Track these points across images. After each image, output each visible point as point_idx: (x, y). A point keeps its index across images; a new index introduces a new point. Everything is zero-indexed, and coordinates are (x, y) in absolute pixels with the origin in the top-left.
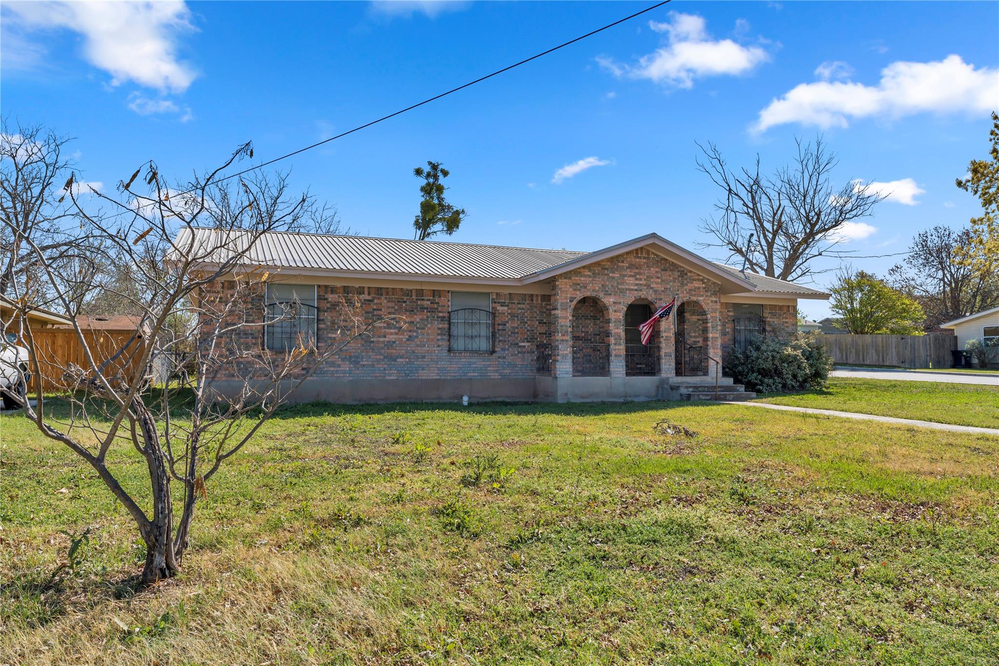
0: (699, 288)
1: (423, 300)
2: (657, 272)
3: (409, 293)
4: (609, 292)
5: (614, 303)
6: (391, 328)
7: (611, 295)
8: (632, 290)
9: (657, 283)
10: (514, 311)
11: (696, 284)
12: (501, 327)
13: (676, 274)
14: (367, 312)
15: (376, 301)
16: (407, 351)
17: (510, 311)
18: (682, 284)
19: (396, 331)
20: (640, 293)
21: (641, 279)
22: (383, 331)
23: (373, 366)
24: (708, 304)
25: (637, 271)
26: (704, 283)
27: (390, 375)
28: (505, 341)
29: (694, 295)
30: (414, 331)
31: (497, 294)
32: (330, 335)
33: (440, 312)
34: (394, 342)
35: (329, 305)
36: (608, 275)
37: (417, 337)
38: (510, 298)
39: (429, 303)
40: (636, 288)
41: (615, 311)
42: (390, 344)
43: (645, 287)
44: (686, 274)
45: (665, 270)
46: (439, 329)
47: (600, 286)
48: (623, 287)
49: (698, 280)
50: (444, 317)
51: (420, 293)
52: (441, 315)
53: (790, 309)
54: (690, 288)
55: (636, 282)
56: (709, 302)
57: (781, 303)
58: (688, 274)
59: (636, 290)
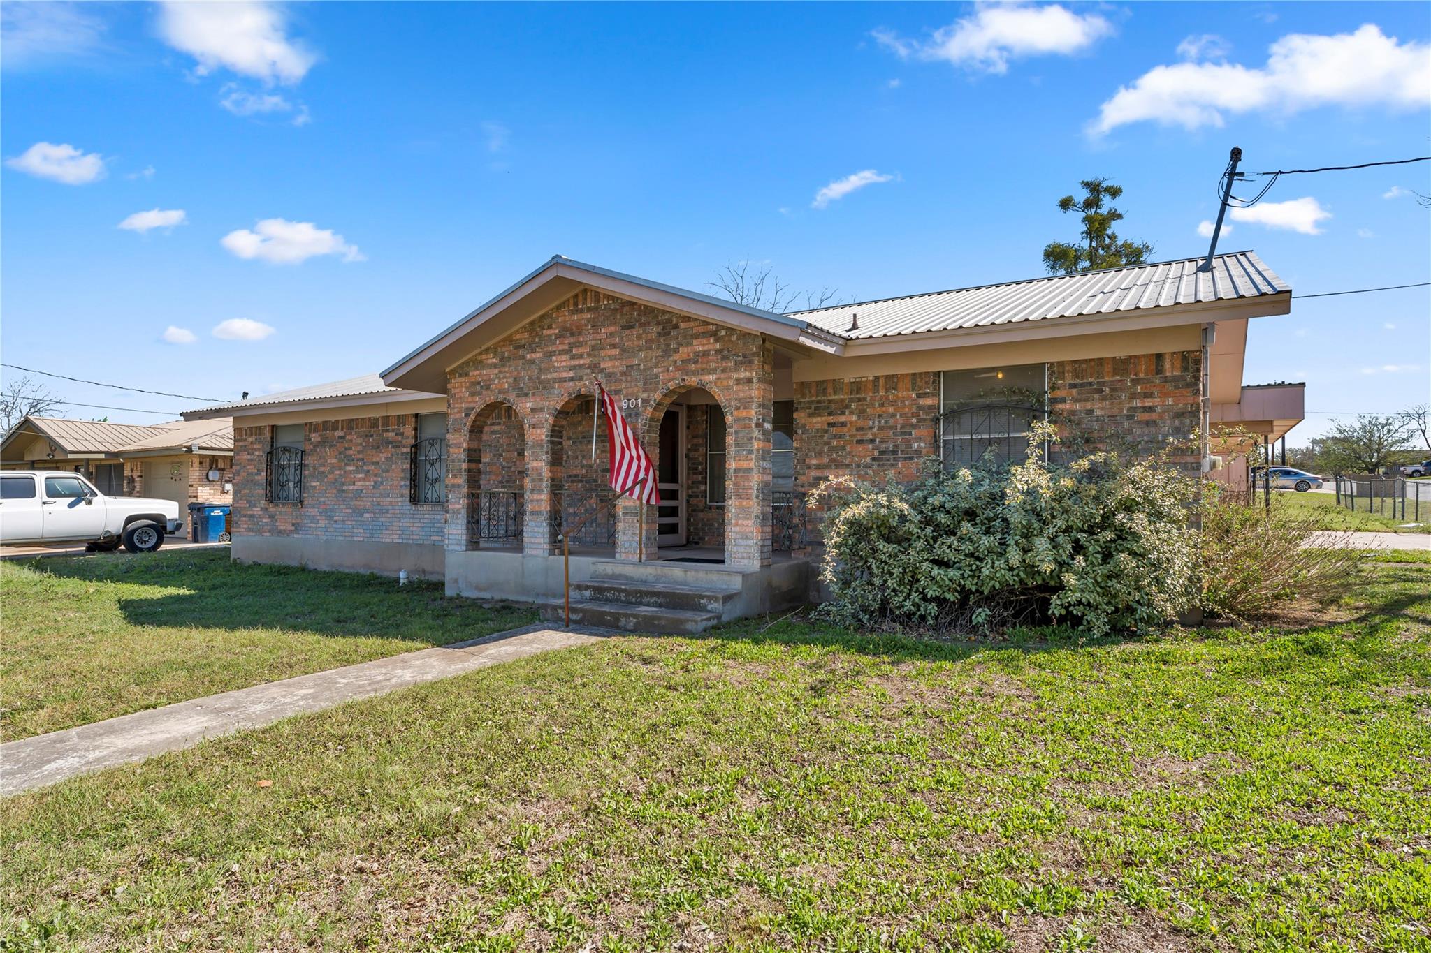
0: (706, 354)
2: (612, 335)
4: (525, 390)
5: (531, 407)
6: (359, 472)
7: (527, 395)
8: (564, 380)
9: (612, 358)
11: (699, 346)
13: (654, 330)
15: (348, 437)
18: (667, 351)
20: (579, 384)
21: (581, 356)
22: (353, 476)
24: (728, 388)
25: (572, 340)
29: (694, 373)
32: (312, 484)
33: (404, 446)
35: (312, 447)
36: (524, 357)
37: (381, 483)
39: (393, 434)
40: (571, 374)
41: (534, 426)
43: (589, 371)
44: (676, 327)
45: (629, 327)
47: (511, 380)
48: (549, 376)
49: (708, 334)
51: (386, 421)
53: (1167, 366)
54: (685, 357)
55: (573, 362)
56: (731, 382)
57: (1122, 353)
58: (682, 325)
59: (572, 379)
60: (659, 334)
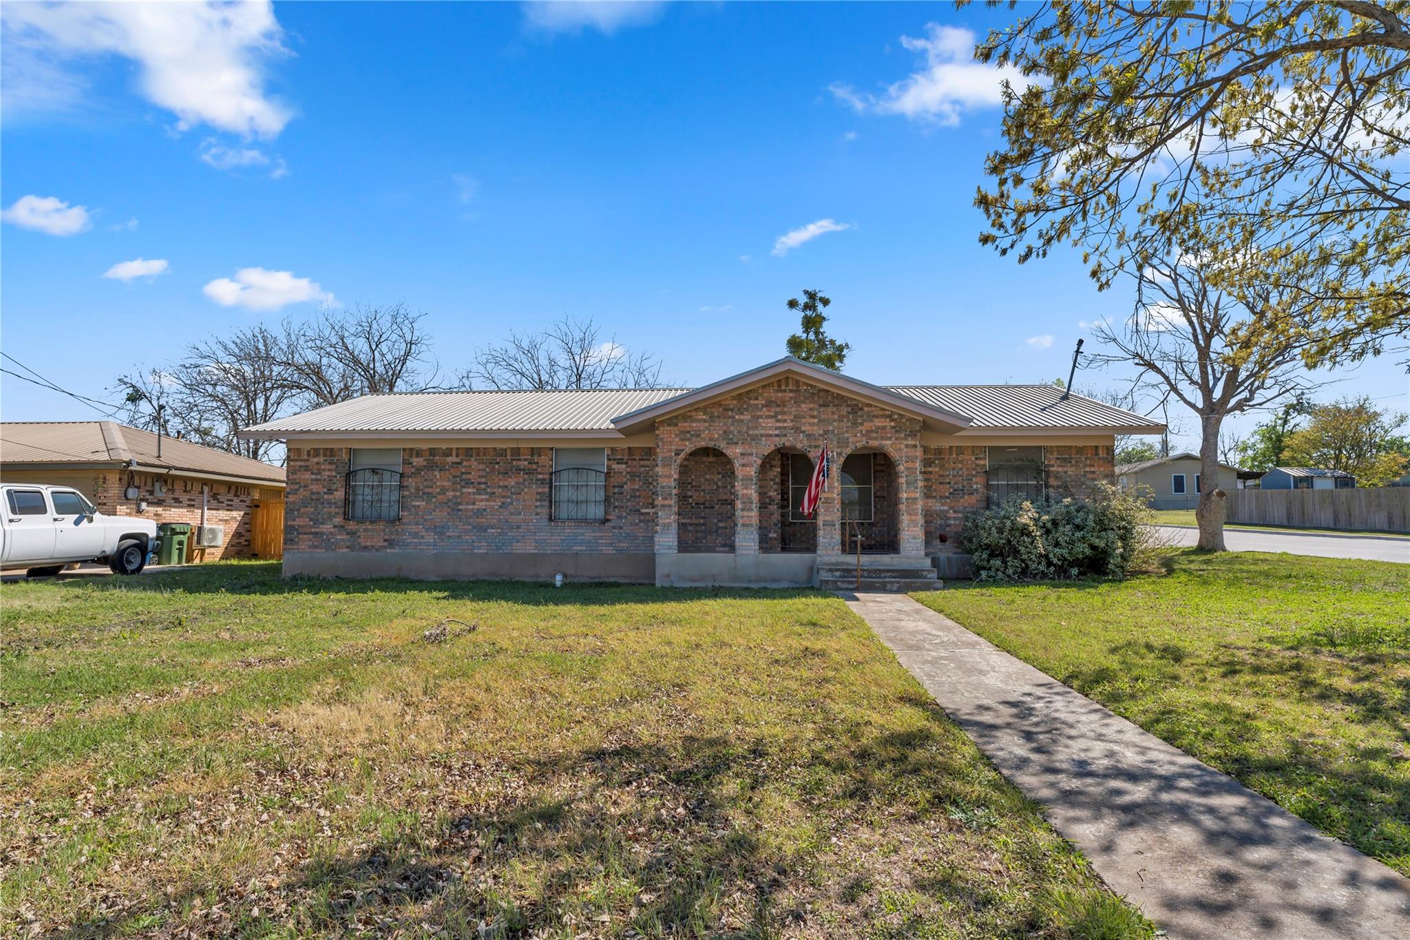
0: (884, 428)
1: (519, 460)
2: (811, 409)
3: (502, 453)
4: (735, 440)
5: (742, 454)
6: (481, 494)
7: (736, 443)
8: (771, 435)
9: (811, 424)
10: (634, 470)
11: (879, 423)
12: (616, 490)
13: (844, 410)
14: (455, 477)
15: (464, 463)
16: (499, 520)
17: (629, 470)
18: (855, 424)
19: (487, 497)
20: (783, 440)
21: (785, 421)
22: (472, 497)
23: (460, 537)
24: (900, 450)
25: (778, 409)
26: (892, 420)
27: (479, 547)
28: (622, 507)
29: (876, 439)
30: (508, 497)
31: (612, 449)
32: (414, 503)
33: (540, 473)
34: (485, 510)
35: (413, 470)
36: (734, 417)
37: (511, 503)
38: (630, 454)
39: (526, 463)
40: (777, 432)
41: (744, 465)
42: (480, 513)
43: (793, 431)
44: (861, 409)
45: (825, 405)
46: (538, 493)
47: (721, 432)
48: (757, 432)
49: (883, 416)
50: (544, 480)
51: (516, 452)
52: (540, 477)
53: (1100, 452)
54: (869, 428)
55: (778, 425)
56: (902, 446)
57: (1080, 444)
58: (865, 409)
59: (777, 436)
60: (849, 413)
